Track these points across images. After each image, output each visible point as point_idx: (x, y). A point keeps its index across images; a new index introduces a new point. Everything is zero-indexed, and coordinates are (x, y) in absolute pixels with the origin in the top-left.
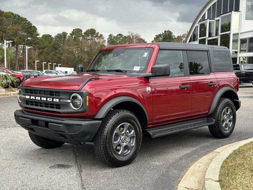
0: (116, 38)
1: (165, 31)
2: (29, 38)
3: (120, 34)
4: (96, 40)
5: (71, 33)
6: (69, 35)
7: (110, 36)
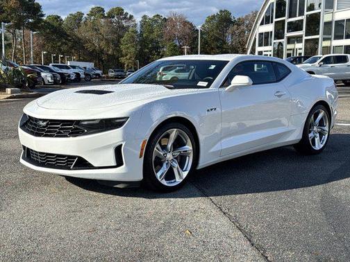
0: (152, 20)
1: (221, 11)
2: (30, 20)
3: (158, 15)
4: (125, 23)
5: (89, 13)
6: (85, 16)
7: (145, 17)
